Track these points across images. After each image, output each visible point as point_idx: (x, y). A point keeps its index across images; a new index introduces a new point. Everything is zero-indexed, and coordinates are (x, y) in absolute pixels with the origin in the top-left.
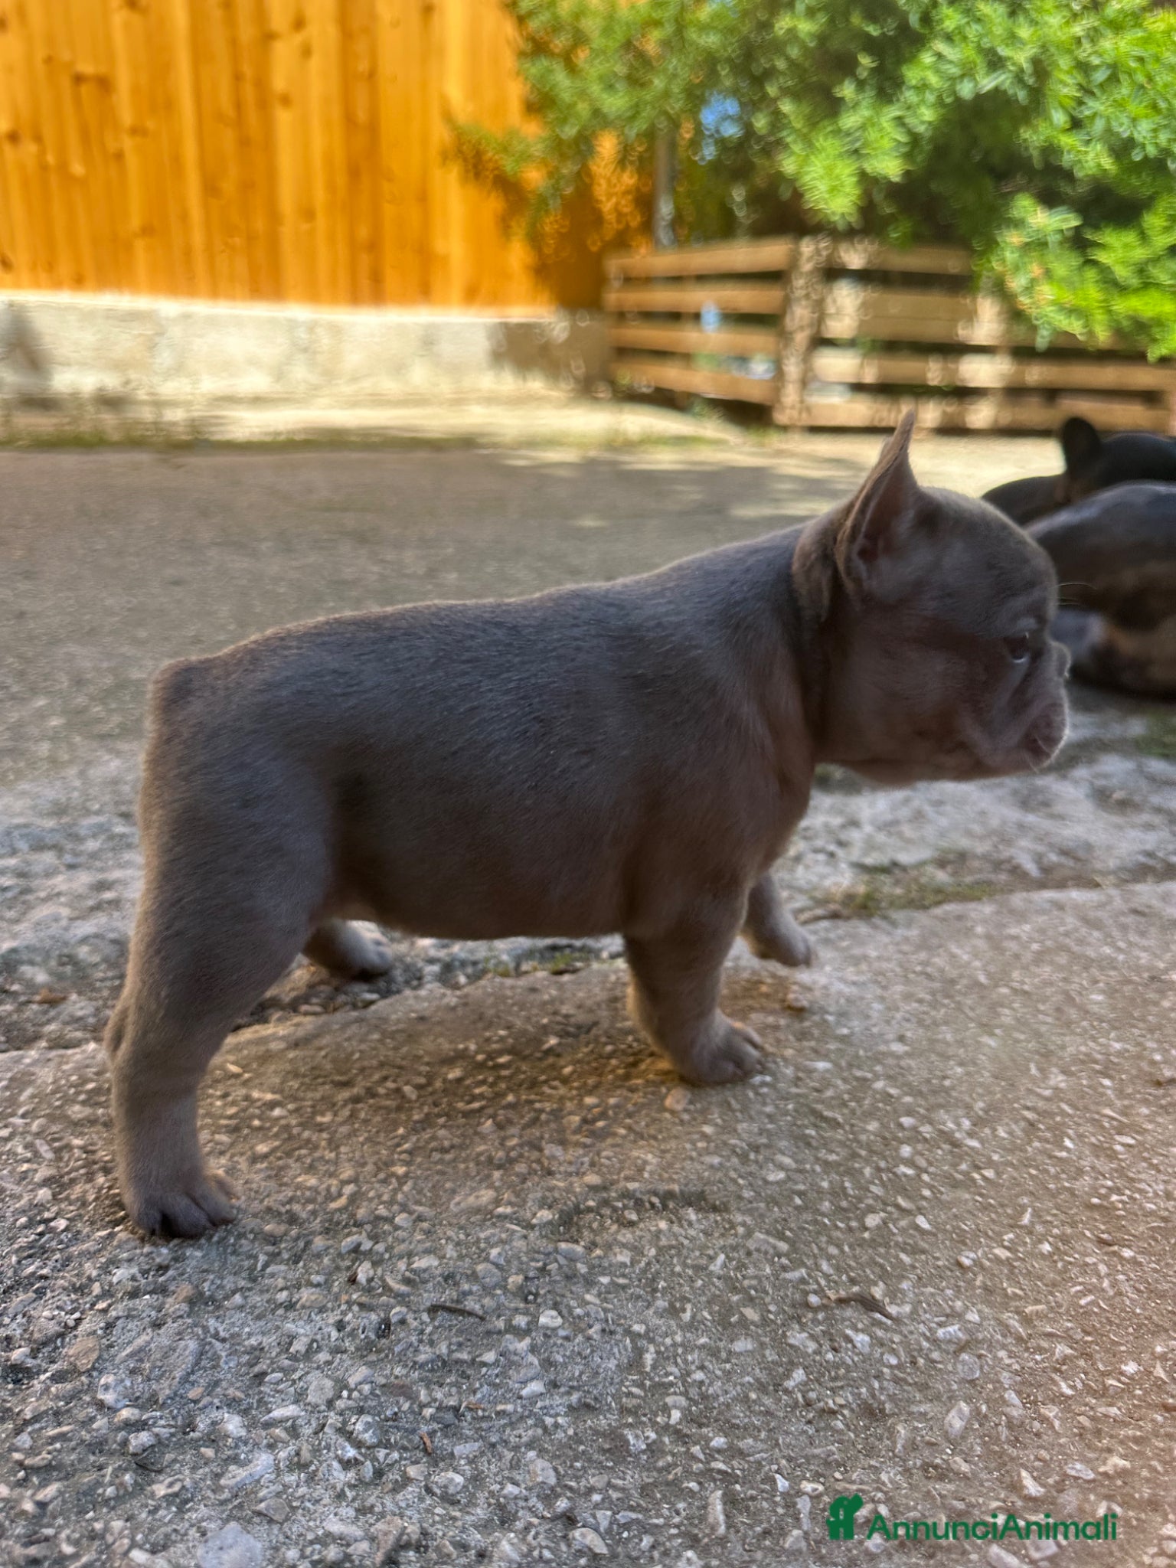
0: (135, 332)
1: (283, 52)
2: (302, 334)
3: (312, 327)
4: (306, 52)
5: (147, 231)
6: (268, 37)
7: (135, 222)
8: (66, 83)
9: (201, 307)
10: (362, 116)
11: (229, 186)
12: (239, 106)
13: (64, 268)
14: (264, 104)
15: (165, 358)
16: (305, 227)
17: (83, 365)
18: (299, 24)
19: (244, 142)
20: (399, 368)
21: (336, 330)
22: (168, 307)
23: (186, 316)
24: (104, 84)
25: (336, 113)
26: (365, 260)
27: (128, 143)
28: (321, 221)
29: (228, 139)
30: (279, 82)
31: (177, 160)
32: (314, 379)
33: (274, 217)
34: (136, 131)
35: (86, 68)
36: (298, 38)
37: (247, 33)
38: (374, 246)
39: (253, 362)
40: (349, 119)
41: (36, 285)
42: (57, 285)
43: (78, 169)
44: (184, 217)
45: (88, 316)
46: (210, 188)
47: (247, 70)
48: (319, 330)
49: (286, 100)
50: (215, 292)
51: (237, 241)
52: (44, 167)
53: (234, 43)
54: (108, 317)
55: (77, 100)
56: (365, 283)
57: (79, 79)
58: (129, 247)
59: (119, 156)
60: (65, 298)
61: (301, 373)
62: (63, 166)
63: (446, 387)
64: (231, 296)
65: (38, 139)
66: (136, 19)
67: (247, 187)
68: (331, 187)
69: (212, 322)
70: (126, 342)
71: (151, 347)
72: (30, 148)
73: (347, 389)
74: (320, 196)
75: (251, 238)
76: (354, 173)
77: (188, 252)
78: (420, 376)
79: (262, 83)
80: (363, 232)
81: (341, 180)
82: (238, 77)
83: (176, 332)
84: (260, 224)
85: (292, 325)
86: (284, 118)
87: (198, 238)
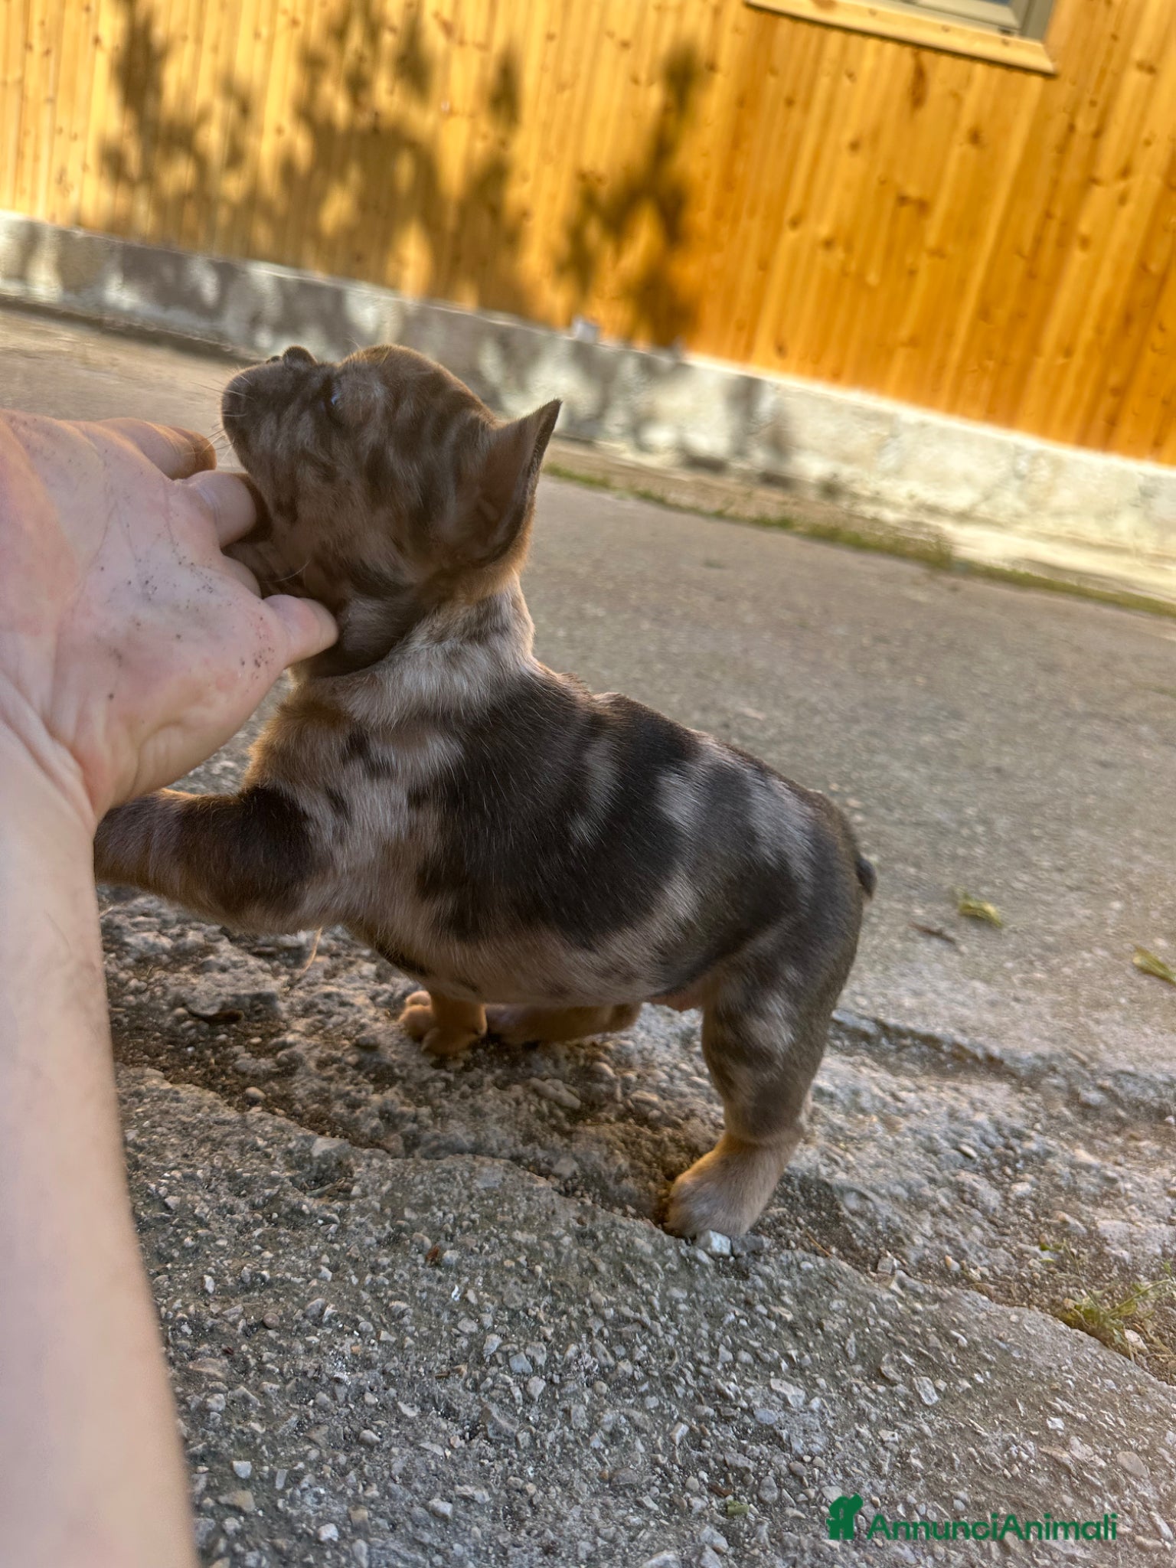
0: (873, 431)
1: (1100, 197)
2: (1023, 465)
3: (1035, 457)
4: (1123, 200)
5: (913, 342)
6: (1091, 181)
7: (904, 333)
8: (890, 202)
9: (937, 419)
10: (1155, 267)
11: (1001, 315)
12: (1039, 241)
13: (829, 362)
14: (1062, 244)
15: (890, 460)
16: (1061, 361)
17: (817, 451)
18: (1125, 172)
19: (1031, 275)
20: (1106, 515)
21: (1058, 465)
22: (909, 414)
23: (923, 425)
24: (923, 207)
25: (1131, 260)
26: (1107, 403)
27: (924, 263)
28: (1078, 359)
29: (1020, 267)
30: (1084, 227)
31: (962, 283)
32: (1021, 506)
33: (1034, 349)
34: (938, 253)
35: (913, 191)
36: (1121, 185)
37: (1072, 173)
38: (1120, 392)
39: (968, 479)
40: (1143, 267)
41: (800, 371)
42: (816, 375)
43: (872, 278)
44: (950, 335)
45: (837, 408)
46: (984, 313)
47: (1058, 211)
48: (1042, 462)
49: (1085, 243)
50: (951, 409)
51: (991, 364)
52: (844, 273)
53: (1055, 183)
54: (854, 413)
55: (895, 219)
56: (1100, 423)
57: (903, 200)
58: (890, 354)
59: (912, 273)
60: (820, 388)
61: (1009, 500)
62: (861, 276)
63: (1149, 544)
64: (965, 415)
65: (849, 248)
66: (972, 151)
67: (1019, 316)
68: (1099, 330)
69: (943, 434)
70: (861, 438)
71: (880, 447)
72: (839, 254)
73: (1049, 525)
74: (1087, 333)
75: (1004, 363)
76: (1128, 319)
77: (941, 366)
78: (1125, 525)
79: (1068, 225)
80: (1114, 378)
81: (1111, 324)
82: (1048, 215)
83: (907, 437)
84: (1017, 354)
85: (1019, 451)
86: (1078, 257)
87: (956, 354)
